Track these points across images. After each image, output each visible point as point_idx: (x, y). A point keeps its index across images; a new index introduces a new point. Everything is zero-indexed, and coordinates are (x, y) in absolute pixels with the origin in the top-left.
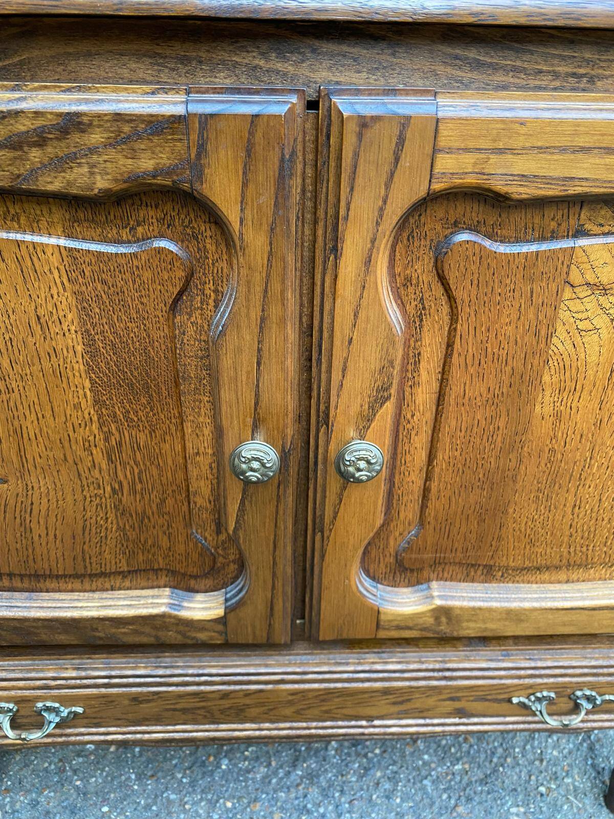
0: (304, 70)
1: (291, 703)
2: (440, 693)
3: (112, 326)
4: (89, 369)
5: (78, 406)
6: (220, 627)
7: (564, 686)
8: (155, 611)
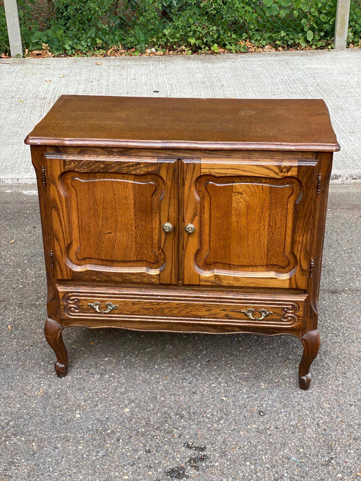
0: (178, 154)
1: (177, 308)
2: (220, 307)
3: (140, 198)
4: (134, 207)
5: (130, 216)
6: (158, 278)
7: (256, 307)
8: (142, 272)
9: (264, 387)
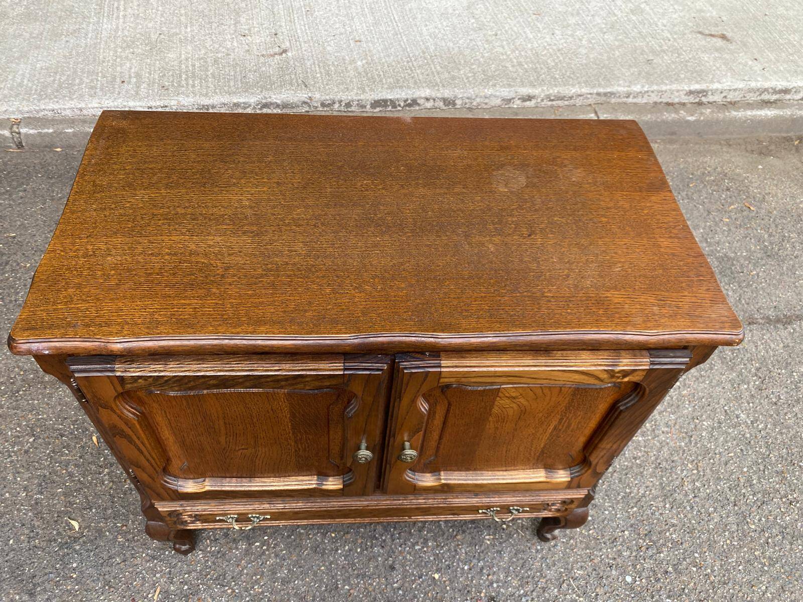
9: (489, 542)
